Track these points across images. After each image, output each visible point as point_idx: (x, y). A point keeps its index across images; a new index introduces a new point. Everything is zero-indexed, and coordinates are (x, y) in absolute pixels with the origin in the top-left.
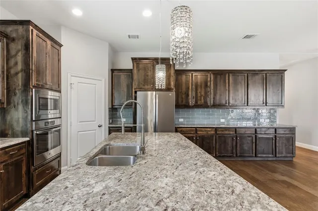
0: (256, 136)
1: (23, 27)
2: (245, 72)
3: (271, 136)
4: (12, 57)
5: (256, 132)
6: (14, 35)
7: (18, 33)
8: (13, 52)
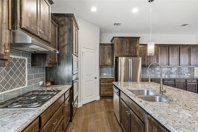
0: (186, 84)
1: (68, 18)
2: (178, 46)
3: (195, 84)
4: (61, 36)
5: (186, 82)
6: (63, 23)
7: (65, 21)
8: (62, 33)
